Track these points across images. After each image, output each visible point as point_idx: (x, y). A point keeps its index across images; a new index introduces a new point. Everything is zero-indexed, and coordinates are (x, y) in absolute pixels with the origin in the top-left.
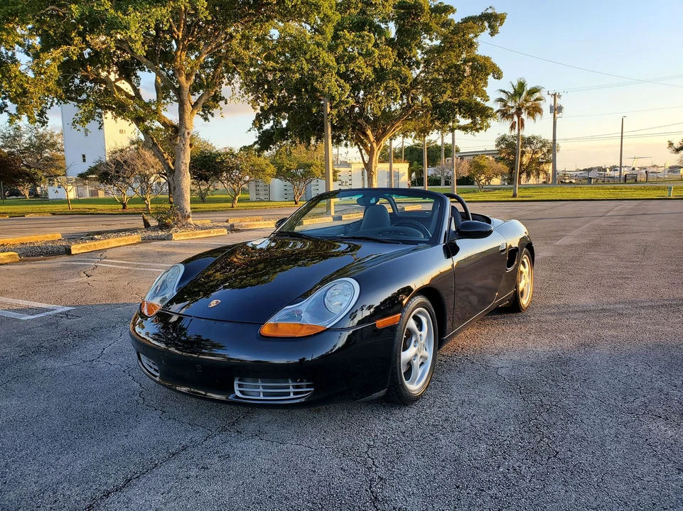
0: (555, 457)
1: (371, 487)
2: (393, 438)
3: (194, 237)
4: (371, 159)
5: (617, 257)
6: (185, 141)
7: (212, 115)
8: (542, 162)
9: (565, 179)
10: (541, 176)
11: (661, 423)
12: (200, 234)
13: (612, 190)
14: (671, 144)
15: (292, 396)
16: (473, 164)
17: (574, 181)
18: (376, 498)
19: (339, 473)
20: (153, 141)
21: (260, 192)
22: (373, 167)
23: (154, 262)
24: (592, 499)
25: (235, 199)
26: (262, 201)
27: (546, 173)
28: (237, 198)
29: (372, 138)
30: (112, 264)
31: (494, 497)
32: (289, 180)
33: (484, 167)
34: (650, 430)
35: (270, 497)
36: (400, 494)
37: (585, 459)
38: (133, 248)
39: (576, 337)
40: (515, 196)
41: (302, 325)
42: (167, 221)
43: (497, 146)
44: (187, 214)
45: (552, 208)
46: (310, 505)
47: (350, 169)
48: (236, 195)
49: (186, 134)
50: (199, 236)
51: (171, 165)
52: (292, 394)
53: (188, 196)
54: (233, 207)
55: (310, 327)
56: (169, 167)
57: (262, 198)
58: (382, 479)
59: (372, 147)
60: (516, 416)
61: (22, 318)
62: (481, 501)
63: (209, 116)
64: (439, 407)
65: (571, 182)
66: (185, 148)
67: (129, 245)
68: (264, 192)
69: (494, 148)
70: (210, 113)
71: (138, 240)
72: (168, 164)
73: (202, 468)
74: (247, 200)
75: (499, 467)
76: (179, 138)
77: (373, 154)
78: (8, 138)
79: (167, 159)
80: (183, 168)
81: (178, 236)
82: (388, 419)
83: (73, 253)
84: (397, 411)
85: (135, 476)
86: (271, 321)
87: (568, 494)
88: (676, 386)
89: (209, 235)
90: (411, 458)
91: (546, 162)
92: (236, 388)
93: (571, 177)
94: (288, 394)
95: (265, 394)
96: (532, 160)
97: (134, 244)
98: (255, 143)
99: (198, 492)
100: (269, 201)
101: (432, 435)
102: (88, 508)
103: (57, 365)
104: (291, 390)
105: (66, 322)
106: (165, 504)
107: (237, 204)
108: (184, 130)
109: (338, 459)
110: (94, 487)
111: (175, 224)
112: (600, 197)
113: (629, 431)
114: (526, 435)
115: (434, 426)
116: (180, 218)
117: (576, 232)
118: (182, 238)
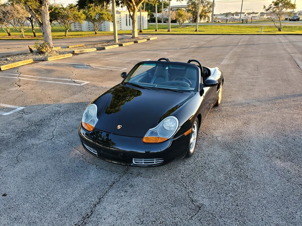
0: (247, 178)
1: (189, 196)
2: (189, 173)
3: (57, 59)
4: (134, 14)
5: (248, 72)
6: (47, 8)
8: (207, 12)
9: (216, 20)
10: (206, 18)
11: (278, 160)
12: (60, 57)
13: (237, 28)
14: (265, 7)
15: (155, 163)
16: (178, 14)
17: (220, 21)
18: (192, 200)
19: (176, 191)
20: (29, 8)
21: (77, 26)
22: (135, 17)
23: (47, 76)
24: (263, 195)
26: (77, 31)
27: (209, 18)
29: (134, 4)
30: (26, 77)
31: (231, 197)
32: (92, 22)
33: (182, 15)
34: (275, 164)
35: (155, 203)
36: (200, 198)
37: (257, 178)
38: (32, 67)
39: (242, 119)
40: (196, 31)
41: (159, 138)
42: (43, 50)
43: (188, 3)
44: (52, 46)
45: (214, 39)
46: (171, 205)
47: (120, 15)
48: (67, 30)
49: (47, 4)
50: (60, 58)
51: (40, 21)
52: (155, 162)
53: (51, 37)
55: (162, 139)
56: (40, 22)
58: (191, 192)
59: (134, 8)
60: (229, 160)
61: (3, 114)
62: (228, 199)
64: (201, 157)
65: (219, 22)
66: (47, 12)
67: (28, 64)
69: (186, 4)
71: (32, 62)
72: (39, 20)
73: (125, 191)
75: (230, 184)
76: (43, 7)
77: (135, 12)
79: (38, 18)
80: (47, 23)
81: (50, 59)
82: (184, 164)
83: (2, 70)
84: (186, 160)
85: (101, 197)
86: (146, 136)
87: (255, 193)
88: (280, 143)
89: (65, 57)
90: (199, 182)
91: (209, 12)
92: (133, 161)
93: (219, 19)
94: (154, 162)
95: (144, 163)
96: (203, 11)
97: (31, 64)
98: (77, 5)
99: (128, 203)
100: (81, 31)
101: (202, 171)
102: (91, 212)
103: (37, 142)
104: (155, 161)
105: (26, 116)
106: (119, 208)
108: (45, 2)
109: (173, 184)
110: (89, 203)
111: (46, 51)
112: (232, 32)
113: (269, 165)
114: (235, 169)
115: (202, 166)
116: (49, 48)
117: (228, 56)
118: (52, 60)
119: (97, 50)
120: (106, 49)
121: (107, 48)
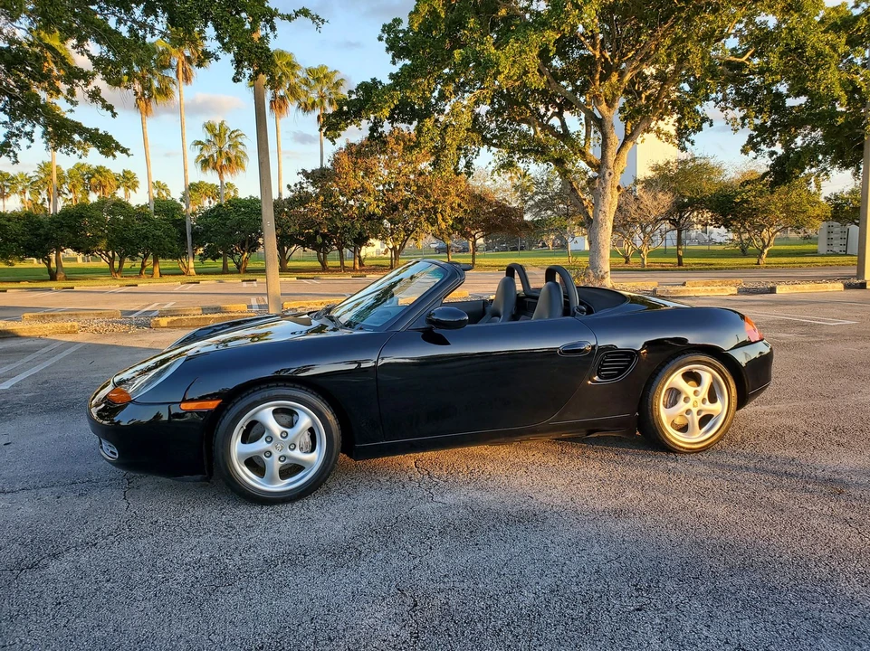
6: (606, 184)
7: (692, 143)
21: (835, 242)
25: (762, 252)
26: (836, 254)
28: (766, 251)
48: (765, 247)
49: (607, 175)
51: (590, 214)
54: (758, 264)
57: (836, 249)
63: (688, 144)
66: (605, 193)
68: (839, 242)
70: (689, 141)
74: (815, 253)
78: (540, 184)
79: (587, 207)
80: (601, 217)
100: (846, 255)
107: (764, 259)
108: (605, 168)
116: (592, 279)
119: (741, 292)
120: (777, 291)
121: (782, 290)
